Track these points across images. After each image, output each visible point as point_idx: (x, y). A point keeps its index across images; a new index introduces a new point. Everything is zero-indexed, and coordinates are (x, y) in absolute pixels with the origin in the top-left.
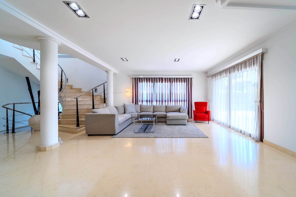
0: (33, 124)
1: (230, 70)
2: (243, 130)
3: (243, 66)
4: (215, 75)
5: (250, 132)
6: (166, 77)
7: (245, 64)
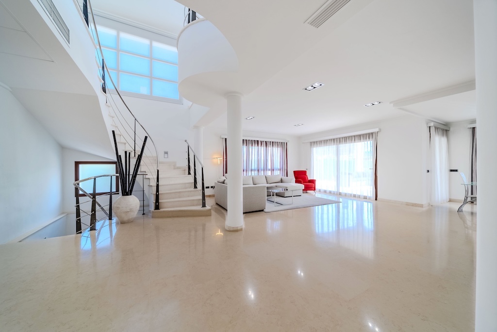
0: (128, 211)
1: (337, 141)
2: (358, 193)
3: (357, 138)
4: (314, 143)
5: (365, 194)
6: (262, 140)
7: (360, 137)
